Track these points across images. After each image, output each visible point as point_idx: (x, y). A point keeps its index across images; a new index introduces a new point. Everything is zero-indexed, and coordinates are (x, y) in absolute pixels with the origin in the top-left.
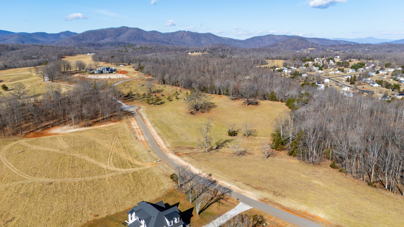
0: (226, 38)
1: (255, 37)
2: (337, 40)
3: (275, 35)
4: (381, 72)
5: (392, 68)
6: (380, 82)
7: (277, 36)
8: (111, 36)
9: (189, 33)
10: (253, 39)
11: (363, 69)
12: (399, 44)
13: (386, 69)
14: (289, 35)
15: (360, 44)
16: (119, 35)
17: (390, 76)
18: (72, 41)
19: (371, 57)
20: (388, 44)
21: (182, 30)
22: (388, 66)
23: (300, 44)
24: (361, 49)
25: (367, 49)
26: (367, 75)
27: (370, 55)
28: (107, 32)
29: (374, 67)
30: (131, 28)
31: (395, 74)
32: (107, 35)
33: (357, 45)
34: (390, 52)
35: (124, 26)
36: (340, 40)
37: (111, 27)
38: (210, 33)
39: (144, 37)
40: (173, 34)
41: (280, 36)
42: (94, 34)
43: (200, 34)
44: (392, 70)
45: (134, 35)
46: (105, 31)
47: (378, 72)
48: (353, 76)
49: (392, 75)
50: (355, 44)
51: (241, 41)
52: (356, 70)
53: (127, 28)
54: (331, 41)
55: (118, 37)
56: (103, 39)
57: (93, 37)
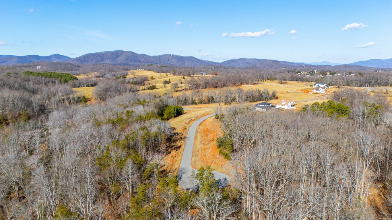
1: (230, 60)
3: (247, 59)
7: (249, 59)
8: (109, 59)
9: (174, 57)
10: (228, 62)
14: (259, 59)
16: (116, 57)
21: (167, 54)
22: (350, 73)
23: (275, 65)
30: (126, 52)
32: (106, 58)
35: (119, 50)
37: (108, 51)
38: (192, 57)
39: (139, 59)
40: (160, 57)
41: (251, 59)
43: (184, 57)
45: (130, 57)
46: (103, 54)
51: (219, 63)
53: (122, 52)
54: (295, 63)
55: (116, 59)
56: (103, 61)
57: (94, 59)
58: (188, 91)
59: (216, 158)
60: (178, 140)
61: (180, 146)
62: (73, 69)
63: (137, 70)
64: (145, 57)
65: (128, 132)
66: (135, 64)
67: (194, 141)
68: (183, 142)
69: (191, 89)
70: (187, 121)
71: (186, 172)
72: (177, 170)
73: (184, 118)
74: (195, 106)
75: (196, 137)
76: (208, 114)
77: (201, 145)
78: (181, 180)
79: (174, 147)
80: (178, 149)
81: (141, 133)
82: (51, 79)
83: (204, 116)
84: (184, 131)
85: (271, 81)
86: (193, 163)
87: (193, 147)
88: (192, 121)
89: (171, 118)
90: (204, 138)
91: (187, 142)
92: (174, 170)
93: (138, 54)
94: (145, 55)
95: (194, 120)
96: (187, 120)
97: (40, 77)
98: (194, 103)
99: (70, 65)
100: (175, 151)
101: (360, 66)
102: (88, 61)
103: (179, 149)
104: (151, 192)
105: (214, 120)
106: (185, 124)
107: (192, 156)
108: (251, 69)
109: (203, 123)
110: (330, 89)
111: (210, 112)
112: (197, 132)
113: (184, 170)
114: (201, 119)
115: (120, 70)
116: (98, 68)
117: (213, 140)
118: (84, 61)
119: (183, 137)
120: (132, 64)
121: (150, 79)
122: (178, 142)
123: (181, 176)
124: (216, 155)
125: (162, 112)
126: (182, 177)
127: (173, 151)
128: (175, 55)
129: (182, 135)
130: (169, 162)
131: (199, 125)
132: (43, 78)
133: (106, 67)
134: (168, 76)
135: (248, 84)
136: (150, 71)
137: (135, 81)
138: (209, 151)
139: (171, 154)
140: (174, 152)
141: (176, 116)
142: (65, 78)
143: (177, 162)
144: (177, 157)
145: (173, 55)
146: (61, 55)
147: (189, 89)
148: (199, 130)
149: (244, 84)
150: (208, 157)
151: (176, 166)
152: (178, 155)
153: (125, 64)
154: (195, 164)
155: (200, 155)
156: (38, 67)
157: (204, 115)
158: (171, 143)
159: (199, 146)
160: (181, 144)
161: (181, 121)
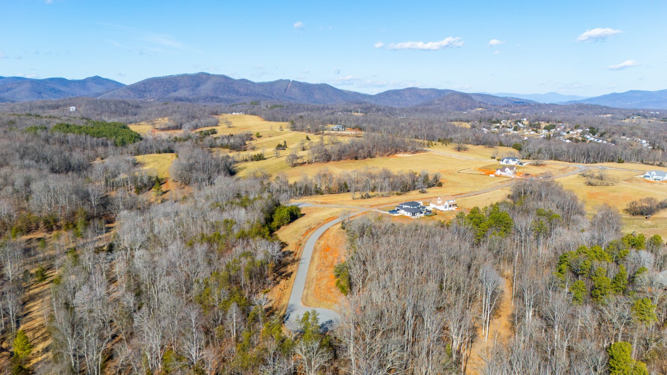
0: (350, 92)
1: (391, 90)
2: (506, 97)
3: (420, 89)
4: (571, 132)
5: (581, 128)
6: (571, 139)
7: (423, 89)
8: (186, 87)
9: (295, 84)
10: (387, 93)
11: (555, 130)
12: (592, 105)
13: (576, 130)
14: (439, 89)
15: (542, 104)
16: (198, 85)
17: (579, 135)
18: (130, 93)
19: (559, 120)
20: (578, 105)
21: (284, 79)
22: (577, 127)
23: (464, 103)
24: (544, 111)
25: (551, 111)
26: (559, 134)
27: (558, 118)
28: (179, 80)
29: (565, 128)
30: (214, 76)
31: (583, 134)
32: (180, 85)
33: (537, 105)
34: (580, 114)
35: (202, 72)
36: (511, 96)
38: (325, 84)
39: (236, 89)
40: (271, 84)
41: (426, 90)
42: (161, 84)
44: (581, 131)
45: (221, 85)
46: (176, 80)
47: (568, 133)
48: (548, 135)
49: (581, 134)
50: (535, 104)
51: (371, 97)
52: (549, 131)
53: (208, 76)
54: (500, 98)
55: (197, 88)
56: (175, 91)
57: (160, 88)
58: (313, 164)
59: (331, 292)
60: (289, 264)
61: (292, 273)
62: (130, 111)
63: (234, 114)
64: (246, 85)
65: (227, 259)
66: (230, 97)
67: (310, 265)
68: (295, 266)
69: (318, 162)
70: (304, 231)
71: (296, 310)
72: (285, 306)
73: (301, 226)
74: (319, 199)
75: (312, 258)
76: (334, 217)
77: (317, 272)
78: (289, 320)
79: (284, 275)
80: (288, 278)
81: (245, 262)
82: (100, 140)
83: (328, 222)
84: (298, 249)
85: (444, 145)
86: (304, 298)
87: (307, 275)
88: (310, 231)
89: (283, 225)
90: (322, 261)
91: (301, 266)
92: (282, 307)
93: (234, 80)
94: (247, 81)
95: (314, 228)
96: (305, 229)
97: (84, 137)
98: (319, 192)
99: (123, 104)
100: (285, 280)
101: (605, 107)
102: (150, 91)
103: (290, 277)
104: (255, 338)
105: (340, 231)
106: (301, 237)
107: (305, 288)
108: (421, 112)
109: (325, 235)
110: (523, 167)
111: (337, 215)
112: (315, 250)
113: (292, 307)
114: (323, 227)
115: (206, 114)
116: (170, 111)
117: (331, 265)
118: (144, 90)
119: (296, 259)
120: (225, 96)
121: (254, 137)
122: (289, 267)
123: (289, 315)
124: (332, 289)
125: (271, 216)
126: (290, 317)
127: (283, 280)
128: (297, 82)
129: (295, 255)
130: (276, 296)
131: (320, 238)
132: (89, 137)
133: (182, 108)
134: (284, 131)
135: (406, 151)
136: (254, 116)
137: (231, 144)
138: (325, 282)
139: (280, 284)
140: (283, 282)
141: (289, 223)
142: (122, 137)
143: (286, 296)
144: (287, 289)
145: (293, 81)
146: (103, 79)
147: (314, 161)
148: (318, 247)
149: (400, 152)
150: (322, 290)
151: (284, 301)
152: (288, 286)
153: (213, 98)
154: (306, 299)
155: (313, 288)
156: (73, 109)
157: (328, 220)
158: (281, 268)
159: (314, 273)
160: (293, 269)
161: (296, 232)
